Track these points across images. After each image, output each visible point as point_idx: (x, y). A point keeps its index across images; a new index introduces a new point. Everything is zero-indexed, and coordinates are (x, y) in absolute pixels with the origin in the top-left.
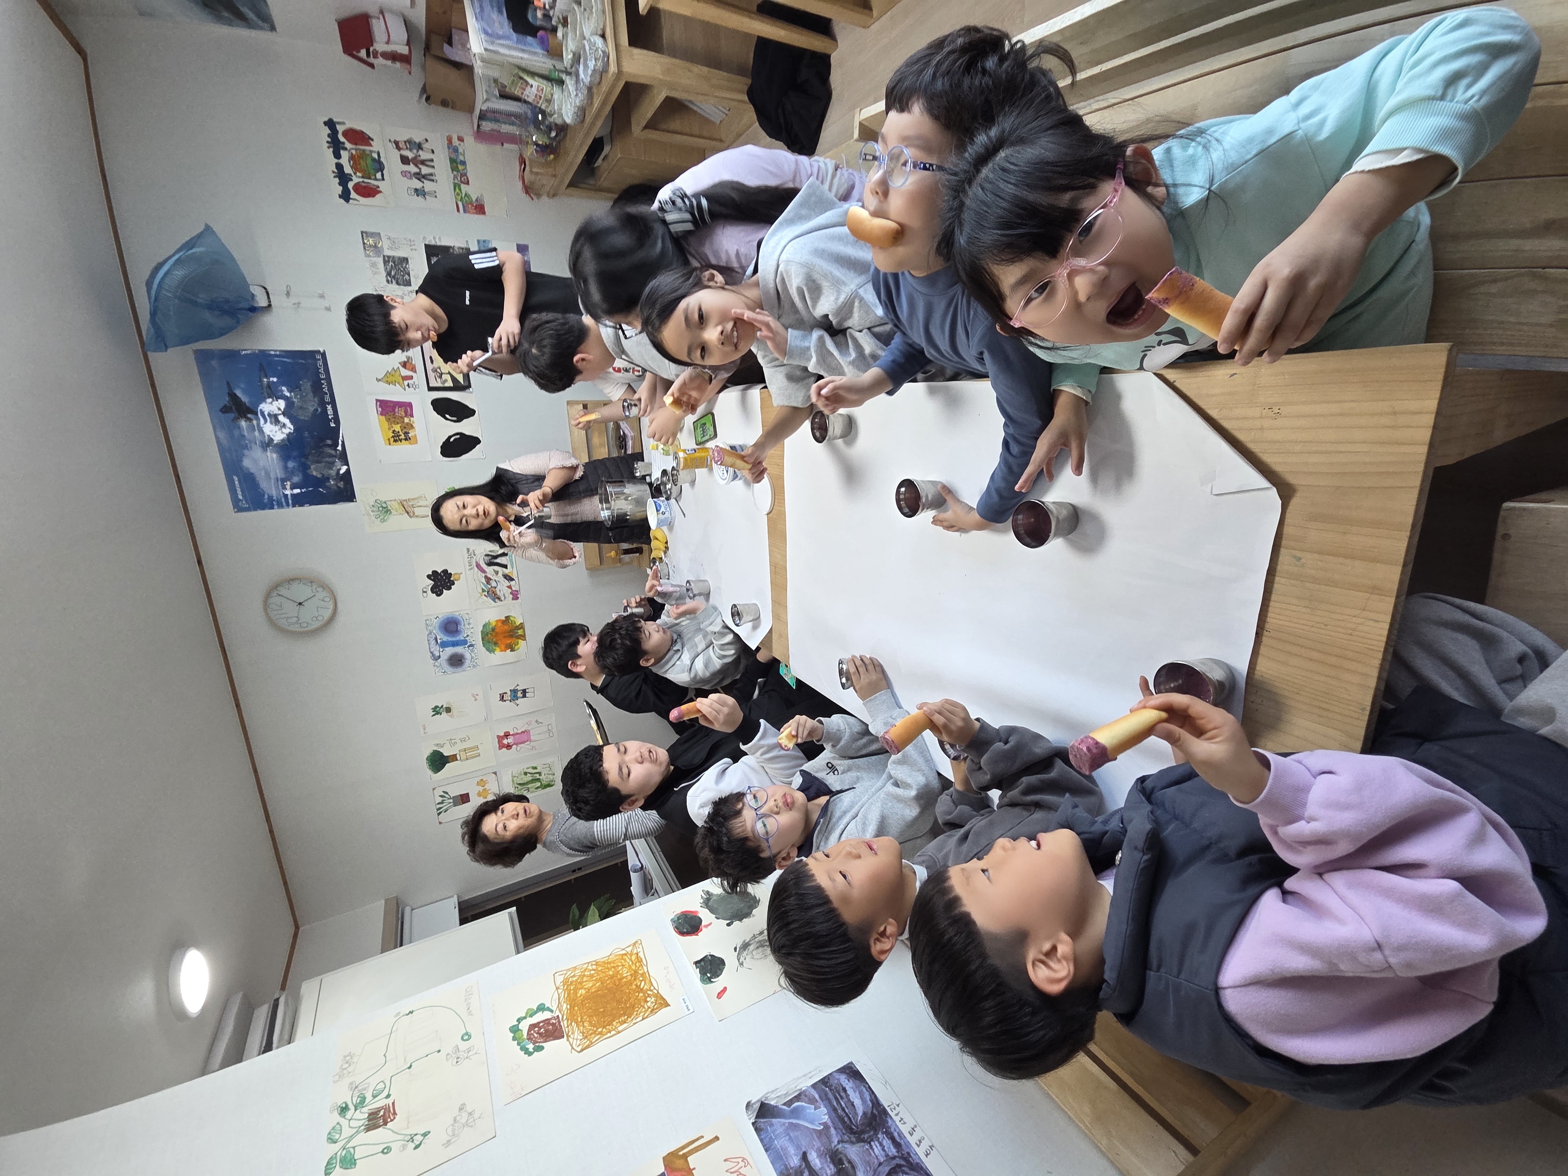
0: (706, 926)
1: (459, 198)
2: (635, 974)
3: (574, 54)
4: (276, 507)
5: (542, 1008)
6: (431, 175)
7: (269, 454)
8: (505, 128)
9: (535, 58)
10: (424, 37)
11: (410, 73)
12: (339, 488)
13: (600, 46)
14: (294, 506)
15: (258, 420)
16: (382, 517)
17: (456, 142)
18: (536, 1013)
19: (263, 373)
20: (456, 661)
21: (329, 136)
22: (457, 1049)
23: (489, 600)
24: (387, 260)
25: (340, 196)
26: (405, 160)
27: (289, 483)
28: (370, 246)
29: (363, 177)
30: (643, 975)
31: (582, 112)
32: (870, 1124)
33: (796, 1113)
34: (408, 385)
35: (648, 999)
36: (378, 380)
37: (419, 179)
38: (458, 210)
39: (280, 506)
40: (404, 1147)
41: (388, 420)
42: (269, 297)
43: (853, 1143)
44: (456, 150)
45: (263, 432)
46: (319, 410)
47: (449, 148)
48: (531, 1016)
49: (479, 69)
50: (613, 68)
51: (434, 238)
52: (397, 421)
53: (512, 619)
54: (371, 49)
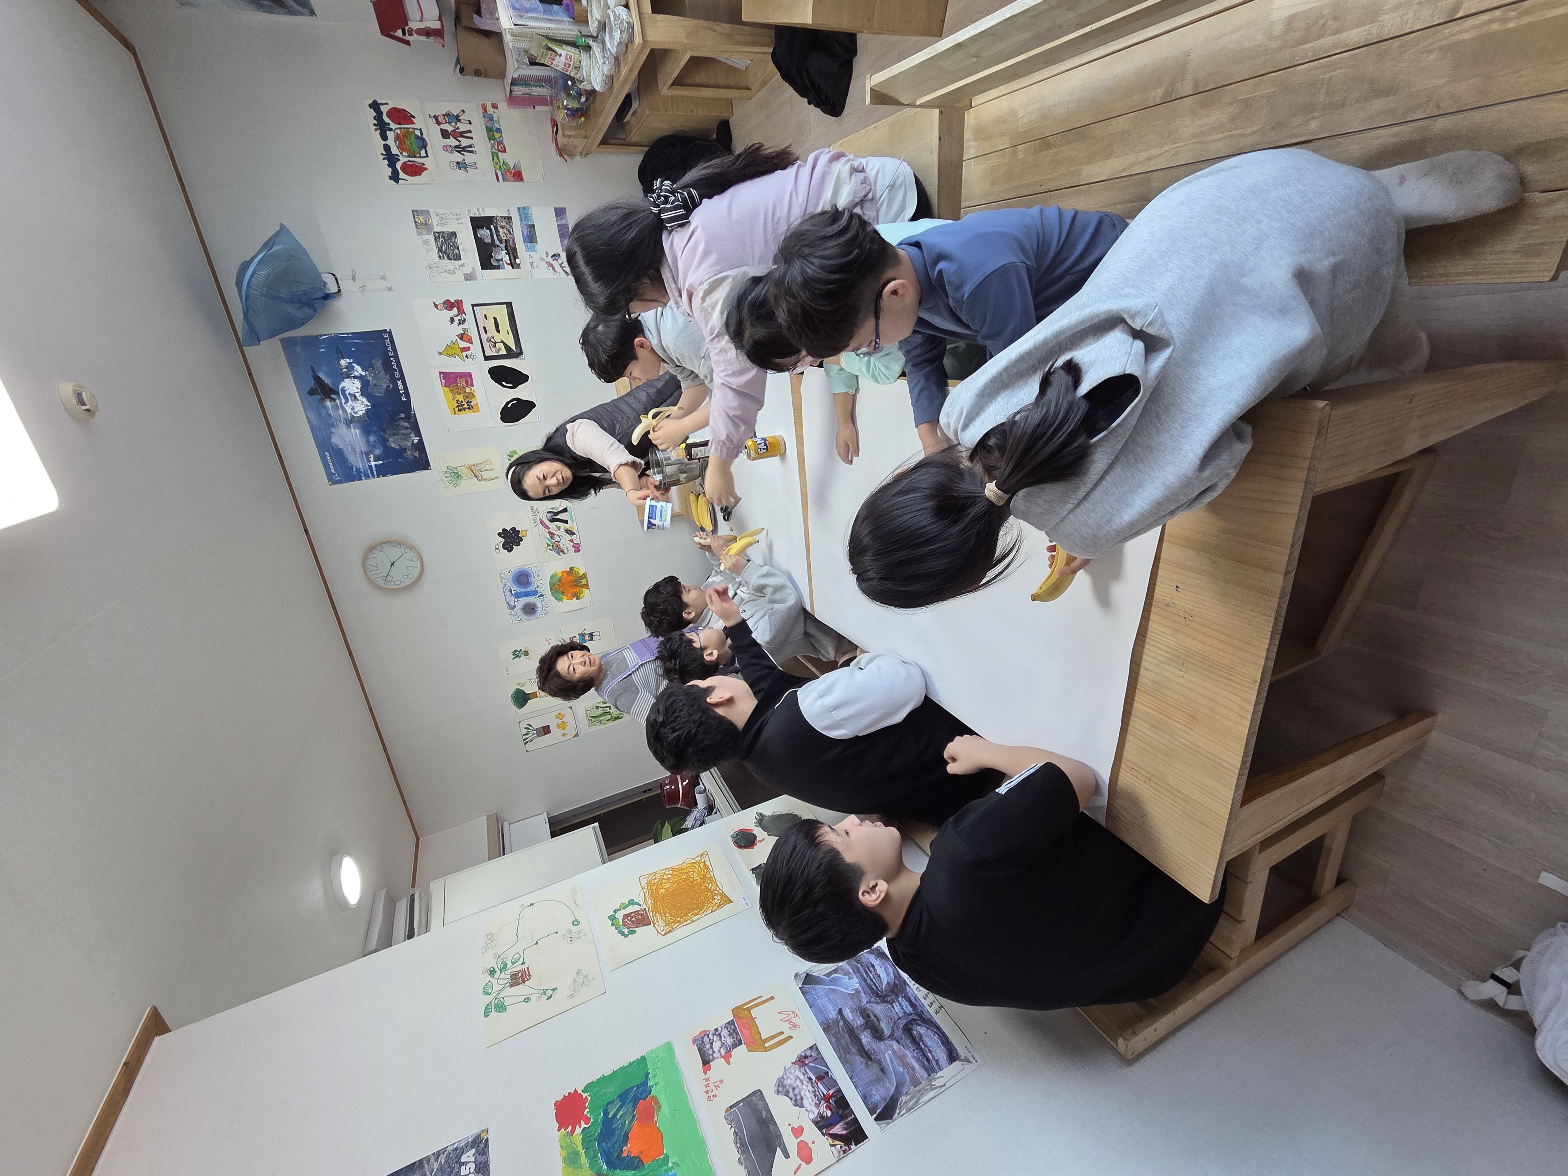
0: (760, 841)
1: (498, 167)
2: (704, 878)
3: (599, 22)
4: (363, 478)
6: (470, 146)
7: (353, 430)
8: (536, 91)
9: (561, 25)
10: (454, 9)
11: (443, 46)
12: (415, 457)
13: (625, 17)
14: (378, 476)
15: (340, 399)
16: (454, 482)
17: (490, 110)
18: (627, 906)
19: (340, 356)
20: (530, 610)
21: (375, 118)
22: (570, 931)
23: (554, 553)
24: (437, 236)
25: (390, 178)
26: (445, 134)
27: (372, 456)
28: (422, 224)
29: (408, 156)
30: (710, 879)
31: (610, 80)
32: (892, 991)
33: (834, 982)
34: (466, 357)
35: (715, 897)
36: (440, 354)
37: (459, 152)
38: (498, 180)
39: (367, 477)
40: (540, 998)
41: (452, 391)
42: (338, 283)
43: (878, 1003)
44: (491, 118)
45: (346, 411)
46: (391, 386)
47: (484, 117)
48: (624, 908)
49: (508, 38)
50: (638, 39)
51: (478, 210)
52: (460, 391)
53: (575, 569)
54: (406, 28)
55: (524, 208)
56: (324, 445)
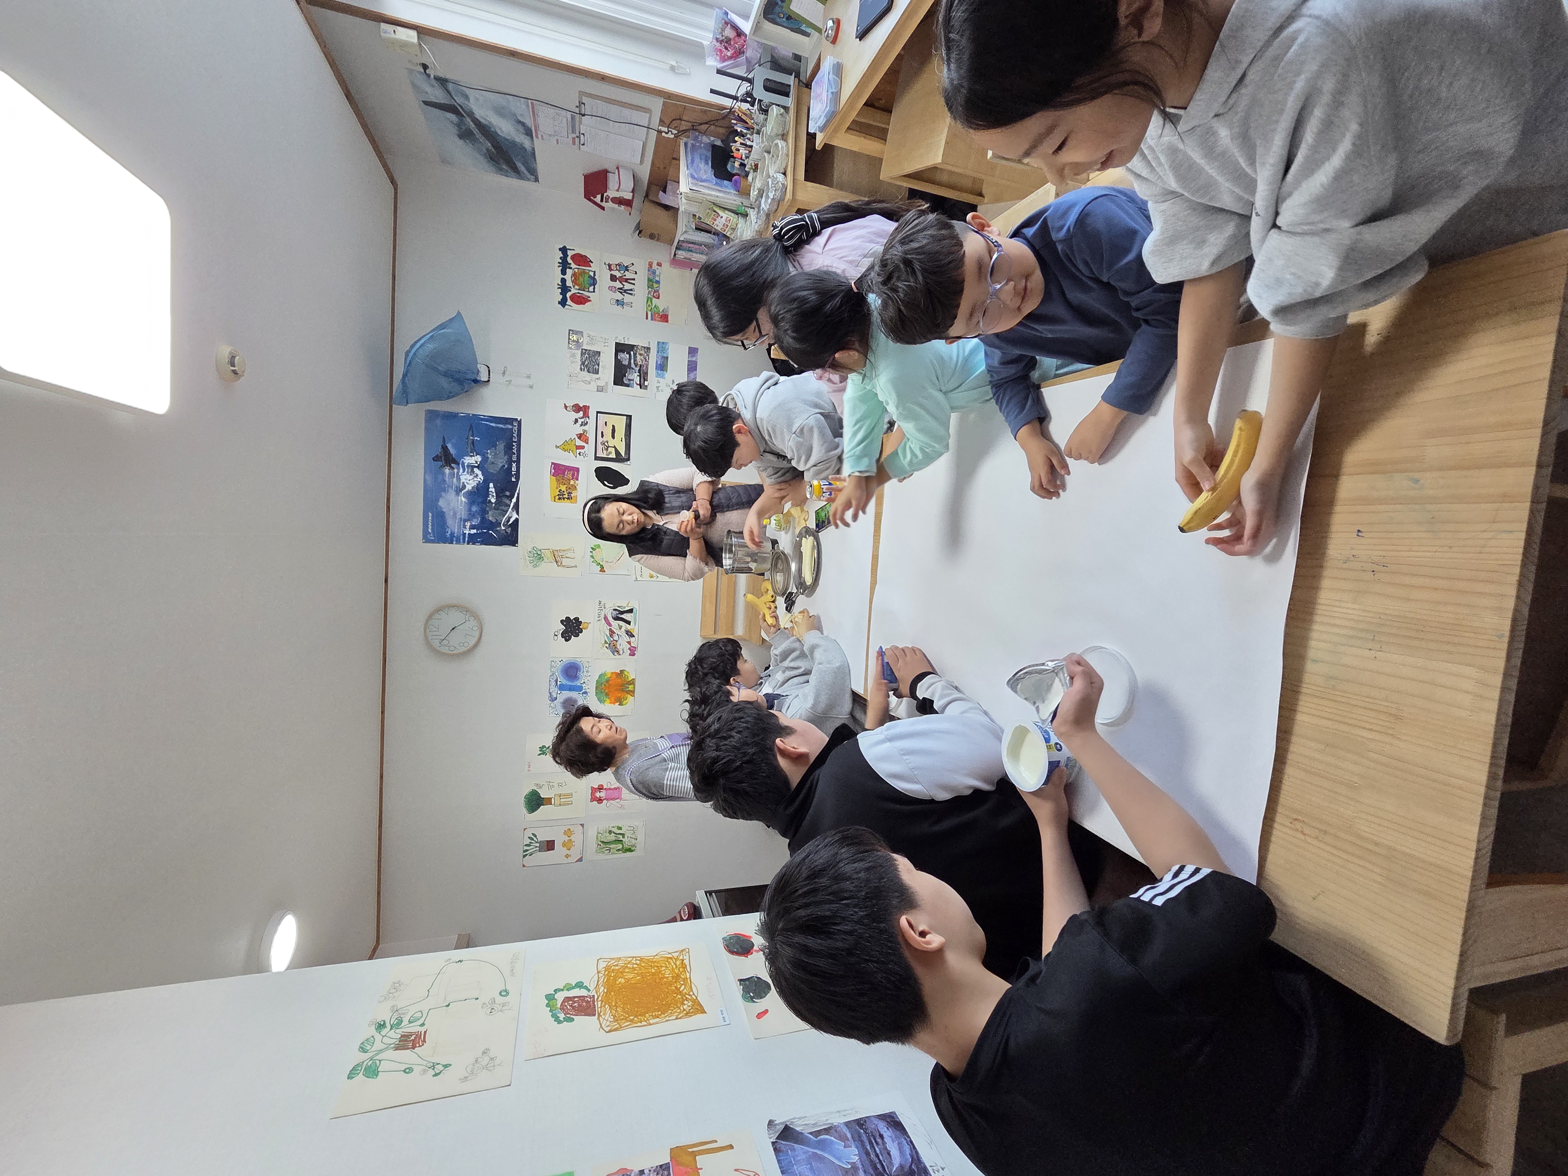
0: (753, 949)
1: (650, 308)
2: (677, 977)
3: (759, 191)
4: (454, 542)
5: (580, 985)
6: (631, 290)
7: (460, 498)
8: (690, 256)
9: (728, 196)
10: (645, 187)
11: (630, 214)
12: (506, 532)
13: (781, 180)
14: (468, 544)
15: (458, 469)
16: (535, 563)
17: (655, 266)
18: (573, 988)
19: (471, 432)
21: (561, 258)
22: (493, 1001)
23: (609, 651)
24: (584, 352)
25: (559, 303)
26: (613, 278)
27: (469, 524)
28: (574, 341)
29: (579, 289)
30: (685, 979)
33: (822, 1144)
34: (579, 453)
35: (686, 1002)
36: (557, 447)
37: (621, 293)
38: (647, 318)
39: (458, 542)
40: (425, 1071)
41: (558, 481)
42: (489, 375)
44: (654, 273)
45: (460, 480)
46: (506, 466)
47: (649, 270)
48: (568, 990)
49: (683, 208)
50: (789, 196)
51: (624, 338)
52: (565, 482)
53: (626, 673)
54: (605, 195)
55: (663, 343)
56: (431, 506)
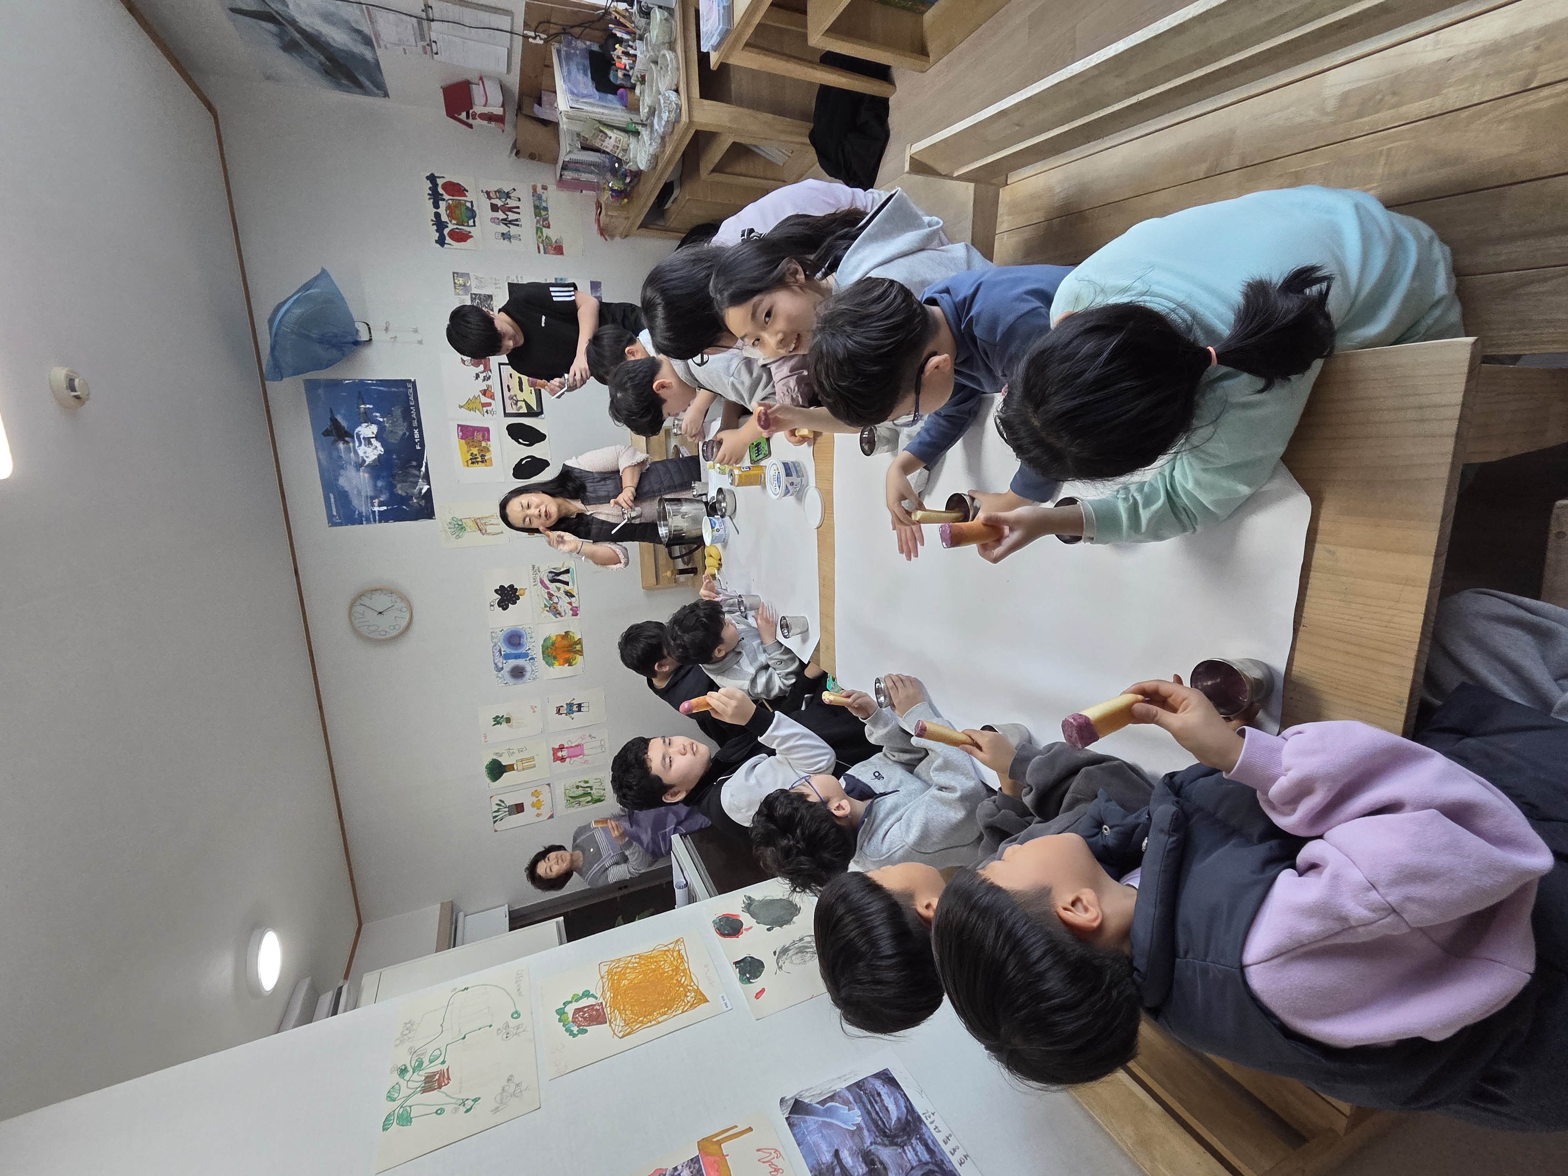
0: (747, 930)
1: (541, 240)
2: (676, 969)
3: (650, 108)
4: (364, 522)
5: (587, 994)
6: (517, 220)
7: (361, 473)
8: (584, 177)
9: (613, 113)
10: (517, 99)
11: (503, 131)
12: (420, 505)
13: (674, 99)
14: (380, 522)
15: (354, 442)
16: (457, 534)
17: (539, 190)
18: (581, 998)
19: (360, 400)
20: (518, 673)
21: (430, 189)
22: (507, 1025)
23: (550, 614)
24: (474, 297)
25: (437, 242)
26: (494, 208)
27: (377, 501)
28: (460, 285)
29: (457, 224)
30: (684, 971)
31: (655, 159)
32: (904, 1130)
33: (829, 1112)
34: (487, 412)
35: (688, 994)
36: (461, 407)
37: (506, 224)
38: (539, 252)
39: (368, 521)
40: (456, 1110)
41: (467, 444)
42: (370, 333)
43: (886, 1146)
44: (540, 198)
45: (358, 454)
46: (407, 434)
47: (533, 196)
48: (577, 1001)
49: (564, 125)
50: (684, 118)
52: (476, 444)
53: (571, 634)
54: (471, 111)
56: (330, 485)
